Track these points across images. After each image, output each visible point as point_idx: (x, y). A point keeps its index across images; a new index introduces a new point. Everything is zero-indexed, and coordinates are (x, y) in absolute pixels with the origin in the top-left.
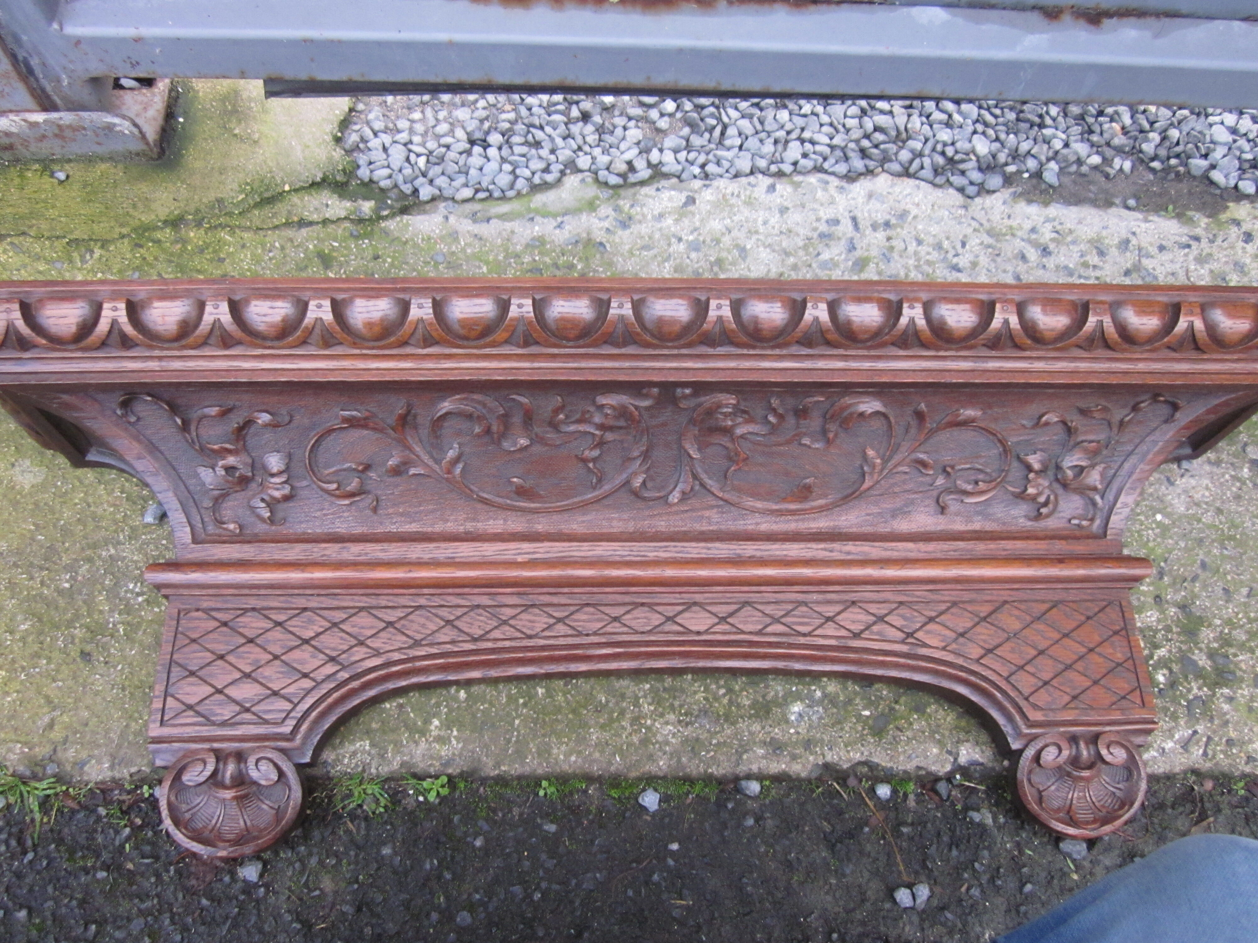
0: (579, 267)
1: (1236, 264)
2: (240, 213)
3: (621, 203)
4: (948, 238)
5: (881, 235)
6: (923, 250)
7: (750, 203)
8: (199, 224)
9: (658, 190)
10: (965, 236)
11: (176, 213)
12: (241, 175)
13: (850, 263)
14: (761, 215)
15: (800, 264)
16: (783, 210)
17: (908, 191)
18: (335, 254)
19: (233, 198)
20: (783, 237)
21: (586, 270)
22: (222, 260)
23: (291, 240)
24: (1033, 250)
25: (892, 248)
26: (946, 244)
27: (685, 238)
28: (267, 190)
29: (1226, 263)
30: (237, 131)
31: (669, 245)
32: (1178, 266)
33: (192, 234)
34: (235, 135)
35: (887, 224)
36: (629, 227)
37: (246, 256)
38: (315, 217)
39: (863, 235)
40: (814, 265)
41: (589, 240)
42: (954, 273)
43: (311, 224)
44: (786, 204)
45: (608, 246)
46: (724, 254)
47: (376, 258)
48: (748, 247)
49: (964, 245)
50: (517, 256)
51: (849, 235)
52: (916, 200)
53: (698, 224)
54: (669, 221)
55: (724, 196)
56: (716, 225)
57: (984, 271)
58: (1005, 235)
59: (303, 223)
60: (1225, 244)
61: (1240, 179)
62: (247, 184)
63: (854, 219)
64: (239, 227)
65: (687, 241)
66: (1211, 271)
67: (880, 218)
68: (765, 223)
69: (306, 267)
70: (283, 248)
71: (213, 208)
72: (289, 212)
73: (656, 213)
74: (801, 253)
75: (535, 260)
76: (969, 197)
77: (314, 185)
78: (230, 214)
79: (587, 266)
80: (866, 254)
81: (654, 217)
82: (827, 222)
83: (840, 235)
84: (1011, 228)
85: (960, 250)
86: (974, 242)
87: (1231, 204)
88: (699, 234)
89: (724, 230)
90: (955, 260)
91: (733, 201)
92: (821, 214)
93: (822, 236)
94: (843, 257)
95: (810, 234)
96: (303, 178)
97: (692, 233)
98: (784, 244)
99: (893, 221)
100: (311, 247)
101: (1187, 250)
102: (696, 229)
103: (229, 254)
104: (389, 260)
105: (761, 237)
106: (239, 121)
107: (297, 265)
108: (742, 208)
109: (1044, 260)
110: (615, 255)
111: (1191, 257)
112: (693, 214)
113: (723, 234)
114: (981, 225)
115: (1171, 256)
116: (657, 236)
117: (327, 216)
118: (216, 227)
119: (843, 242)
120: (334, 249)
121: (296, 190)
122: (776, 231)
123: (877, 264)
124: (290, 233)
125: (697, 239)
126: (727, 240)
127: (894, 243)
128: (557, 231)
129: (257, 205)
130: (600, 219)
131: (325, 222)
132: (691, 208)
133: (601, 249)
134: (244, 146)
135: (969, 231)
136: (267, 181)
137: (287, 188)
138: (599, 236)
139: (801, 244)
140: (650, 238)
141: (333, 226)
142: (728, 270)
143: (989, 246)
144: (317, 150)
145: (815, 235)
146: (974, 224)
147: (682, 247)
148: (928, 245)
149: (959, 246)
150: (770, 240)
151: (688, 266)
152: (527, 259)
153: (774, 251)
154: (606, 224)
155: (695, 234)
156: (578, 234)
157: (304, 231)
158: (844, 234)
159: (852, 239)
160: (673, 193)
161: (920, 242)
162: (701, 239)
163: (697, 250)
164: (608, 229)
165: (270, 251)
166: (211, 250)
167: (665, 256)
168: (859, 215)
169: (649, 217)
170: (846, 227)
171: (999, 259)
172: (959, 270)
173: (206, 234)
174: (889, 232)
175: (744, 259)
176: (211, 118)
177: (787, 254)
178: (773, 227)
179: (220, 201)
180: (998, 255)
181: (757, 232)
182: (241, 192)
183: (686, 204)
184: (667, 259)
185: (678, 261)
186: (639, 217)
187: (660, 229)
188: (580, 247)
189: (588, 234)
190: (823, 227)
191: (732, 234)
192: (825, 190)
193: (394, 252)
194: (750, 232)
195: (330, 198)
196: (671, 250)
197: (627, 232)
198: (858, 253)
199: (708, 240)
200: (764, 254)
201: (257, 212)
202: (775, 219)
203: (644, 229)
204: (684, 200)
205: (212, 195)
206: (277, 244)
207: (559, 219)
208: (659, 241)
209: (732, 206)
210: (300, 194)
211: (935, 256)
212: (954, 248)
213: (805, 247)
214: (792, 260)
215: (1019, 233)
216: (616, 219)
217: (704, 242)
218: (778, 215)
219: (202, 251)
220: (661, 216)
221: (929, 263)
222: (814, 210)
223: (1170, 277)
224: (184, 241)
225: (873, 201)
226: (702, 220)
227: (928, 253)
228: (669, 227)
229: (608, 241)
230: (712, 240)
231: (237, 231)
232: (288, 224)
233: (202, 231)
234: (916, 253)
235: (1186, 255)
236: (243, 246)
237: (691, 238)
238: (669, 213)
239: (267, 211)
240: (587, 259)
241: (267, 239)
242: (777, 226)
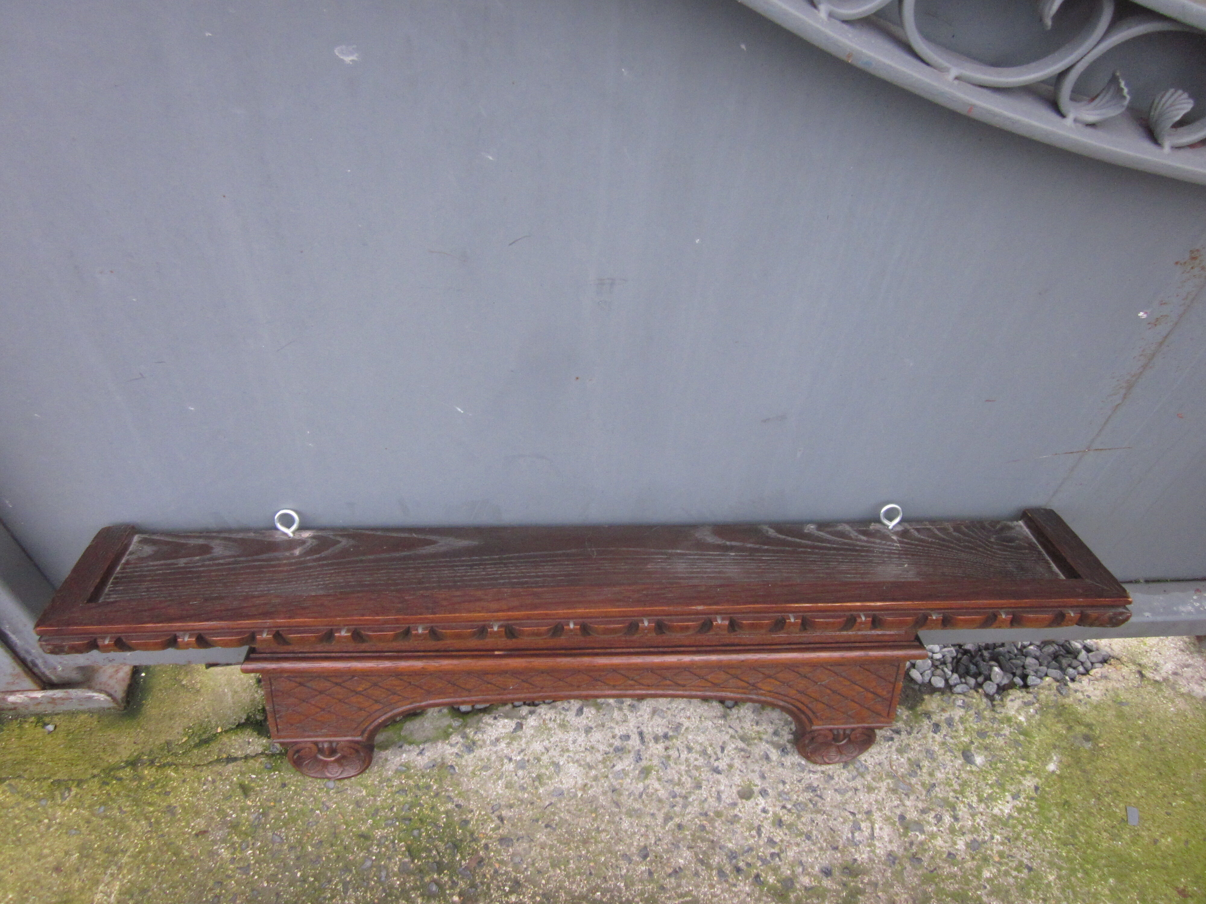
0: (435, 787)
1: (928, 751)
2: (183, 753)
3: (468, 731)
4: (711, 745)
5: (660, 746)
6: (692, 756)
7: (563, 726)
8: (152, 763)
9: (495, 718)
10: (724, 743)
11: (135, 754)
12: (186, 720)
13: (637, 772)
14: (571, 735)
15: (599, 775)
16: (588, 730)
17: (682, 706)
18: (253, 785)
19: (179, 740)
20: (588, 753)
21: (440, 790)
22: (167, 794)
23: (220, 774)
24: (774, 751)
25: (669, 757)
26: (710, 751)
27: (514, 758)
28: (204, 733)
29: (920, 751)
30: (184, 682)
31: (502, 765)
32: (884, 757)
33: (146, 772)
34: (183, 686)
35: (666, 736)
36: (473, 751)
37: (186, 789)
38: (239, 754)
39: (647, 748)
40: (610, 776)
41: (443, 763)
42: (715, 774)
43: (235, 759)
44: (590, 724)
45: (457, 768)
46: (543, 770)
47: (284, 785)
48: (561, 763)
49: (723, 749)
50: (389, 780)
51: (637, 748)
52: (688, 714)
53: (524, 746)
54: (503, 745)
55: (544, 721)
56: (537, 747)
57: (738, 772)
58: (755, 739)
59: (231, 759)
60: (919, 735)
61: (933, 675)
62: (190, 728)
63: (641, 734)
64: (182, 765)
65: (516, 760)
66: (909, 759)
67: (660, 731)
68: (574, 742)
69: (231, 796)
70: (214, 781)
71: (162, 749)
72: (220, 750)
73: (493, 738)
74: (600, 766)
75: (401, 783)
76: (728, 708)
77: (240, 726)
78: (175, 754)
79: (441, 786)
80: (649, 763)
81: (491, 741)
82: (621, 738)
83: (630, 748)
84: (758, 732)
85: (720, 755)
86: (730, 747)
87: (926, 697)
88: (525, 755)
89: (543, 750)
90: (716, 764)
91: (551, 725)
92: (616, 731)
93: (617, 750)
94: (632, 766)
95: (607, 749)
96: (232, 720)
97: (519, 753)
98: (588, 759)
99: (671, 733)
100: (235, 779)
101: (890, 743)
102: (522, 751)
103: (174, 789)
104: (293, 788)
105: (571, 754)
106: (186, 674)
107: (223, 795)
108: (557, 731)
109: (783, 759)
110: (461, 776)
111: (894, 748)
112: (521, 737)
113: (543, 753)
114: (736, 731)
115: (879, 749)
116: (493, 758)
117: (248, 752)
118: (164, 765)
119: (632, 755)
120: (253, 780)
121: (226, 732)
122: (583, 749)
123: (657, 771)
124: (219, 768)
125: (523, 759)
126: (545, 759)
127: (670, 752)
128: (419, 758)
129: (197, 746)
130: (451, 745)
131: (246, 758)
132: (519, 733)
133: (452, 771)
134: (189, 695)
135: (727, 737)
136: (204, 725)
137: (219, 730)
138: (450, 760)
139: (600, 758)
140: (488, 759)
141: (252, 761)
142: (545, 784)
143: (742, 750)
144: (244, 694)
145: (611, 750)
146: (731, 731)
147: (511, 766)
148: (696, 752)
149: (719, 752)
150: (577, 757)
151: (515, 782)
152: (396, 783)
153: (580, 765)
154: (455, 750)
155: (522, 754)
156: (434, 760)
157: (231, 766)
158: (633, 747)
159: (639, 751)
160: (506, 721)
161: (690, 749)
162: (526, 758)
163: (523, 768)
164: (457, 754)
165: (204, 784)
166: (160, 785)
167: (499, 774)
168: (645, 730)
169: (488, 742)
170: (635, 742)
171: (749, 761)
172: (719, 772)
173: (157, 771)
174: (667, 743)
175: (558, 773)
176: (165, 672)
177: (590, 767)
178: (580, 745)
179: (168, 743)
180: (748, 757)
181: (568, 750)
182: (186, 734)
183: (515, 730)
184: (500, 778)
185: (509, 778)
186: (480, 743)
187: (496, 752)
188: (436, 771)
189: (442, 758)
190: (617, 743)
191: (550, 754)
192: (620, 709)
193: (297, 781)
194: (562, 750)
195: (251, 736)
196: (504, 769)
197: (472, 755)
198: (644, 763)
199: (531, 759)
200: (573, 769)
201: (195, 751)
202: (581, 738)
203: (483, 752)
204: (514, 726)
205: (163, 738)
206: (210, 778)
207: (421, 747)
208: (495, 762)
209: (550, 729)
210: (229, 735)
211: (701, 761)
212: (716, 753)
213: (604, 761)
214: (593, 772)
215: (765, 737)
216: (463, 745)
217: (528, 761)
218: (584, 735)
219: (153, 785)
220: (497, 740)
221: (697, 768)
222: (611, 728)
223: (878, 767)
224: (141, 778)
225: (656, 717)
226: (527, 743)
227: (696, 759)
228: (502, 750)
229: (457, 765)
230: (535, 758)
231: (180, 768)
232: (218, 761)
233: (154, 770)
234: (687, 760)
235: (890, 747)
236: (184, 781)
237: (519, 758)
238: (503, 737)
239: (204, 751)
240: (441, 780)
241: (203, 774)
242: (583, 745)
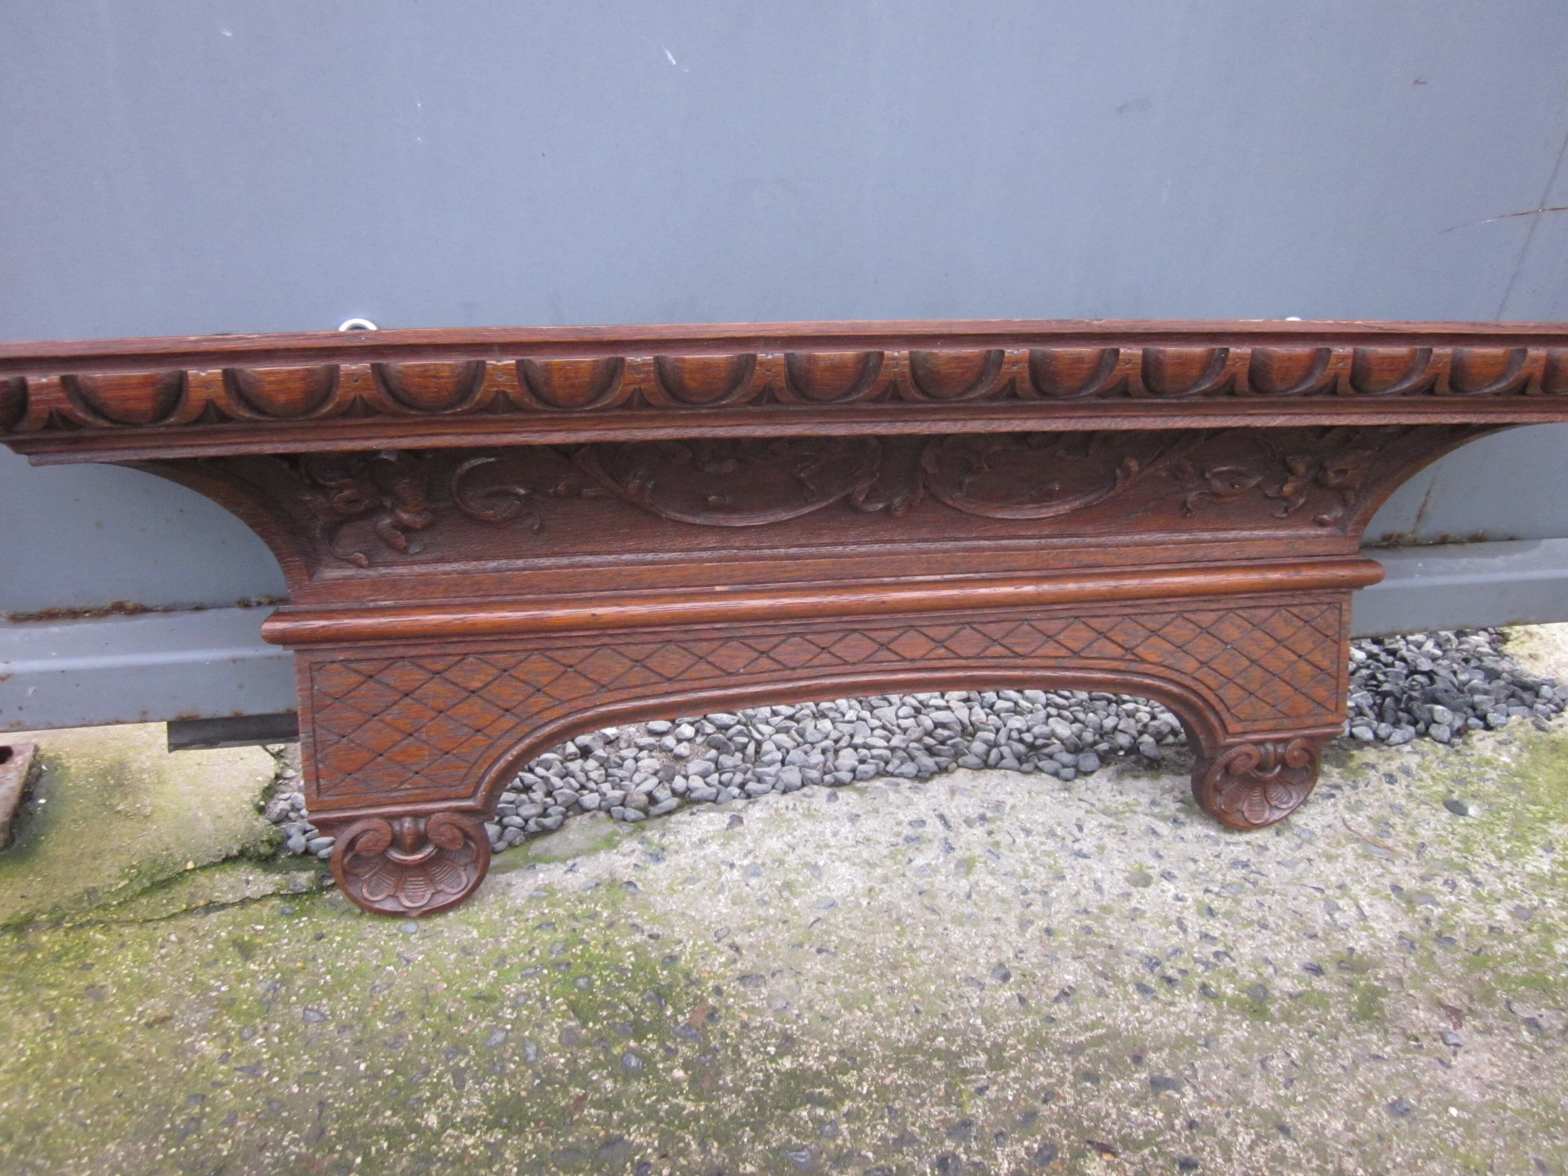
0: (605, 915)
1: (1392, 806)
2: (120, 904)
3: (649, 834)
4: (1059, 824)
5: (979, 831)
6: (1035, 840)
7: (809, 815)
8: (56, 924)
9: (692, 814)
10: (1078, 819)
11: (23, 913)
12: (125, 857)
13: (952, 866)
14: (828, 828)
15: (890, 875)
16: (854, 818)
17: (995, 781)
18: (259, 940)
19: (111, 886)
20: (861, 847)
21: (615, 918)
22: (88, 967)
23: (194, 929)
24: (1161, 824)
25: (997, 844)
26: (1059, 831)
27: (737, 863)
28: (160, 871)
29: (1381, 807)
30: (120, 808)
31: (720, 874)
32: (1331, 817)
33: (45, 938)
34: (119, 812)
35: (983, 818)
36: (663, 859)
37: (125, 957)
38: (230, 897)
39: (958, 834)
40: (908, 874)
41: (614, 880)
42: (1080, 860)
43: (224, 906)
44: (855, 811)
45: (639, 885)
46: (792, 876)
47: (320, 937)
48: (821, 863)
49: (1080, 828)
50: (518, 912)
51: (942, 835)
52: (1008, 789)
53: (751, 846)
54: (714, 847)
55: (776, 810)
56: (774, 844)
57: (1115, 853)
58: (1123, 813)
59: (211, 907)
60: (1369, 788)
61: (1352, 727)
62: (133, 867)
63: (942, 817)
64: (116, 922)
65: (742, 866)
66: (1370, 818)
67: (973, 812)
68: (835, 834)
69: (216, 961)
70: (181, 941)
71: (80, 900)
72: (192, 895)
73: (695, 839)
74: (889, 862)
75: (543, 914)
76: (1067, 780)
77: (229, 860)
78: (105, 907)
79: (617, 912)
80: (968, 854)
81: (693, 844)
82: (910, 823)
83: (931, 836)
84: (1127, 804)
85: (1079, 835)
86: (1091, 824)
87: (1355, 752)
88: (756, 857)
89: (786, 848)
90: (1077, 846)
91: (790, 815)
92: (901, 816)
93: (908, 839)
94: (941, 859)
95: (893, 840)
96: (214, 852)
97: (745, 856)
98: (865, 855)
99: (989, 814)
100: (223, 934)
101: (1332, 800)
102: (750, 852)
103: (99, 958)
104: (338, 939)
105: (834, 851)
106: (125, 796)
107: (201, 959)
108: (802, 822)
109: (1179, 832)
110: (650, 894)
111: (1341, 807)
112: (743, 835)
113: (786, 853)
114: (1092, 805)
115: (1319, 809)
116: (702, 865)
117: (248, 894)
118: (81, 926)
119: (936, 844)
120: (257, 933)
121: (203, 868)
122: (851, 842)
123: (985, 863)
124: (192, 921)
125: (753, 863)
126: (791, 859)
127: (998, 837)
128: (570, 875)
129: (144, 892)
130: (624, 855)
131: (244, 902)
132: (738, 829)
133: (631, 889)
134: (129, 823)
135: (1081, 813)
136: (161, 861)
137: (190, 865)
138: (627, 874)
139: (885, 852)
140: (693, 869)
141: (256, 906)
142: (801, 894)
143: (1111, 826)
144: (233, 820)
145: (900, 840)
146: (1083, 805)
147: (736, 874)
148: (1039, 834)
149: (1075, 831)
150: (845, 853)
151: (748, 895)
152: (532, 914)
153: (854, 864)
154: (633, 860)
155: (751, 857)
156: (597, 877)
157: (213, 917)
158: (935, 835)
159: (946, 839)
160: (712, 814)
161: (1028, 832)
162: (759, 862)
163: (756, 874)
164: (636, 865)
165: (162, 947)
166: (72, 955)
167: (717, 887)
168: (946, 812)
169: (688, 845)
170: (934, 827)
171: (1127, 838)
172: (1085, 856)
173: (67, 935)
174: (988, 826)
175: (819, 877)
176: (85, 796)
177: (872, 865)
178: (847, 838)
179: (91, 892)
180: (1124, 834)
181: (827, 846)
182: (122, 878)
183: (731, 825)
184: (721, 890)
185: (735, 891)
186: (673, 847)
187: (704, 857)
188: (602, 890)
189: (611, 874)
190: (907, 831)
191: (797, 852)
192: (897, 791)
193: (345, 928)
194: (818, 846)
195: (251, 873)
196: (723, 879)
197: (662, 865)
198: (958, 854)
199: (768, 862)
200: (843, 869)
201: (144, 901)
202: (846, 829)
203: (683, 859)
204: (727, 821)
205: (79, 886)
206: (173, 938)
207: (570, 863)
208: (705, 871)
209: (790, 821)
210: (208, 873)
211: (1051, 845)
212: (1070, 833)
213: (892, 856)
214: (879, 871)
215: (1139, 809)
216: (644, 853)
217: (763, 865)
218: (849, 824)
219: (58, 958)
220: (702, 842)
221: (1046, 853)
222: (891, 813)
223: (1328, 830)
224: (32, 949)
225: (957, 797)
226: (755, 841)
227: (1042, 843)
228: (715, 854)
229: (639, 880)
230: (774, 861)
231: (114, 927)
232: (188, 911)
233: (61, 933)
234: (1028, 846)
235: (1334, 805)
236: (123, 945)
237: (746, 862)
238: (712, 838)
239: (161, 897)
240: (614, 904)
241: (158, 932)
242: (850, 836)
